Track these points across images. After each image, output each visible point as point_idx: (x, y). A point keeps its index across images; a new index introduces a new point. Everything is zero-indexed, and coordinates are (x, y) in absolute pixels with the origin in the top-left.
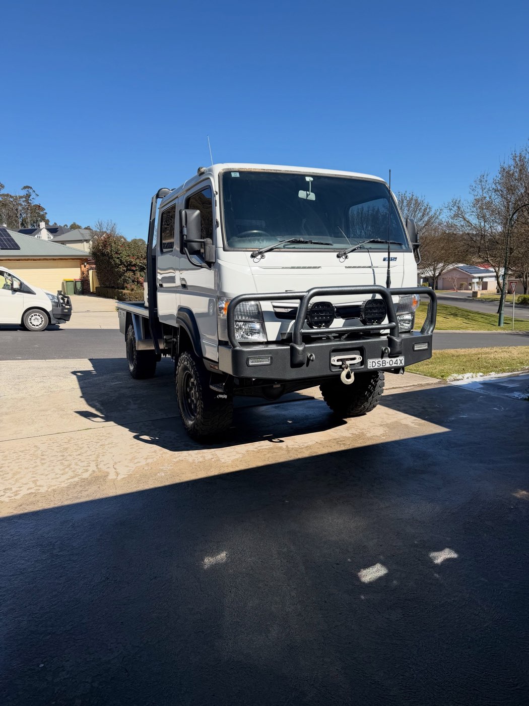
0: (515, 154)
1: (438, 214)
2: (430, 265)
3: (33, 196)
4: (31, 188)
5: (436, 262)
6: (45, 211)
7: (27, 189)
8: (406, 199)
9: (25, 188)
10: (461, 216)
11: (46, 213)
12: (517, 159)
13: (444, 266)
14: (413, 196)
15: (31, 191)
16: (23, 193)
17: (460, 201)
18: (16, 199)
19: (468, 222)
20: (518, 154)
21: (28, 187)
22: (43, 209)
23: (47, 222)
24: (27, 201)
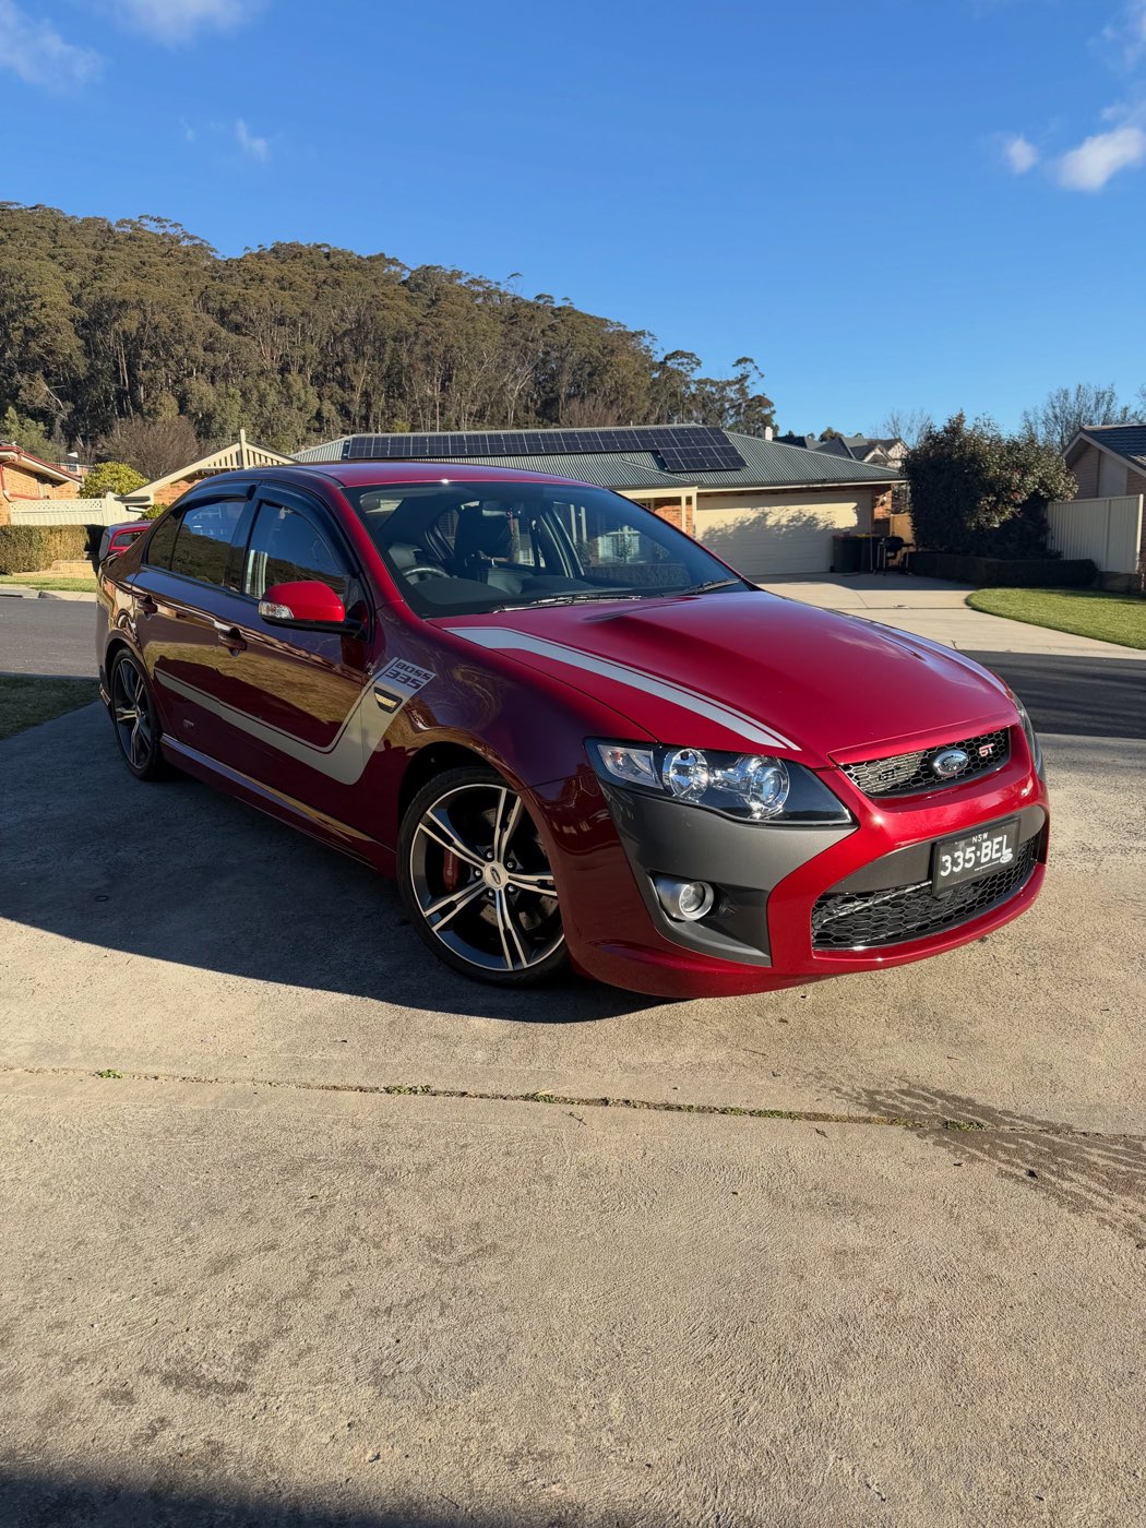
3: (754, 376)
4: (751, 361)
6: (772, 409)
7: (743, 365)
9: (739, 362)
11: (774, 412)
15: (749, 366)
16: (733, 374)
18: (722, 386)
21: (745, 360)
22: (770, 404)
23: (775, 429)
24: (742, 391)
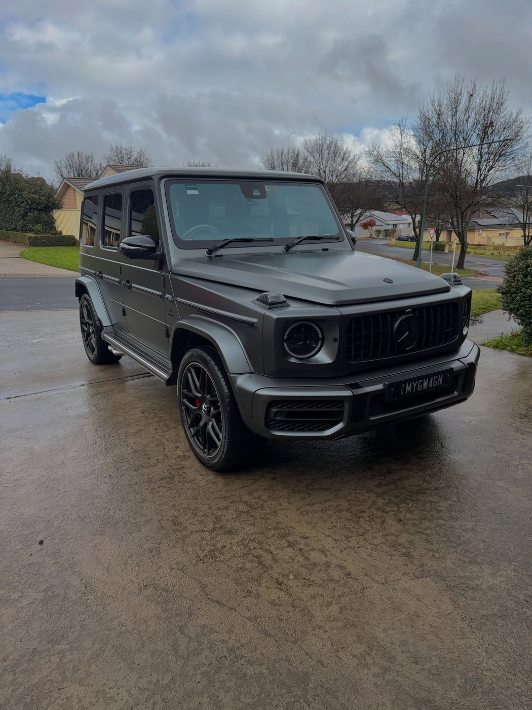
0: (434, 99)
1: (357, 158)
2: (349, 211)
5: (354, 209)
8: (326, 143)
10: (380, 161)
12: (436, 104)
13: (361, 213)
14: (332, 139)
17: (379, 146)
19: (387, 167)
20: (436, 100)
